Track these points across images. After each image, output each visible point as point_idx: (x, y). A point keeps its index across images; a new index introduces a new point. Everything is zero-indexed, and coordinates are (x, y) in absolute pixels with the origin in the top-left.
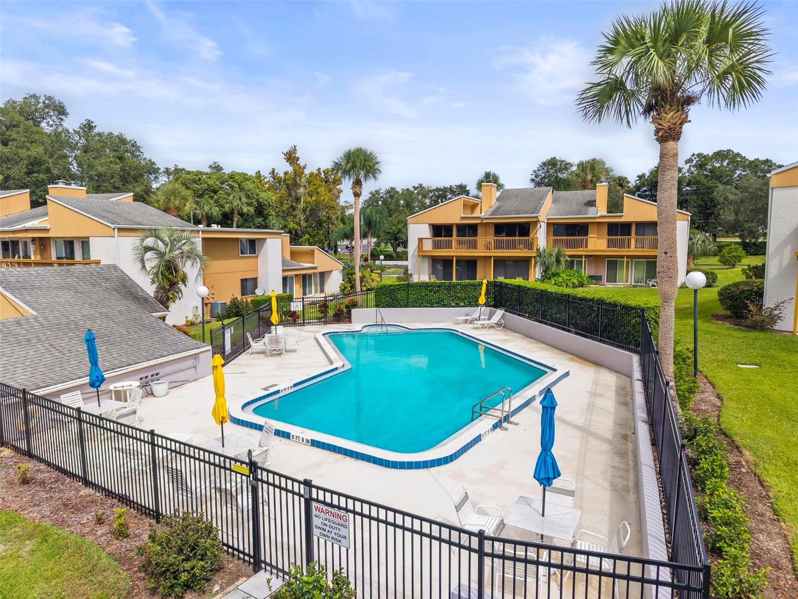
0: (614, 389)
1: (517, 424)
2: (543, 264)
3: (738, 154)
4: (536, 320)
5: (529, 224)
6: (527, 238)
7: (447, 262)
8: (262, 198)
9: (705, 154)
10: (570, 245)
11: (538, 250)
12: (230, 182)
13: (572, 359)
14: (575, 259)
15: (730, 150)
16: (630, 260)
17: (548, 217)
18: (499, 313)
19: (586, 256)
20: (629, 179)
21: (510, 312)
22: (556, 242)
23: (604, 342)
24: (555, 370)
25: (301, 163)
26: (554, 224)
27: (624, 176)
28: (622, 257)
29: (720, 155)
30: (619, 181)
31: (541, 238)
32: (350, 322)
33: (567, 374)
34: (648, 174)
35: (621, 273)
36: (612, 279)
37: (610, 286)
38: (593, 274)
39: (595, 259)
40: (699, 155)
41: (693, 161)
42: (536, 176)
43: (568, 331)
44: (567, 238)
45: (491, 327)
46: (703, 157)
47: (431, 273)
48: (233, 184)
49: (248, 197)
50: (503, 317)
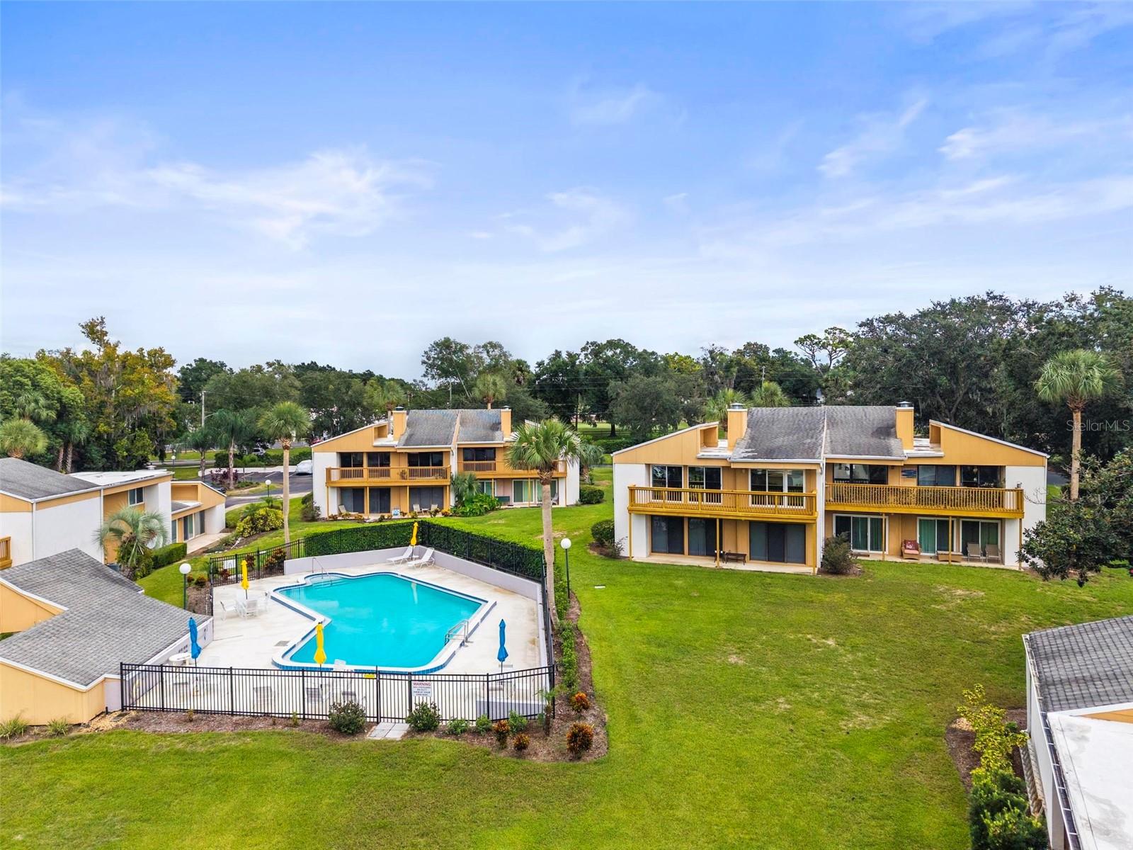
0: (526, 611)
1: (472, 642)
2: (456, 490)
3: (628, 344)
4: (464, 558)
5: (441, 453)
6: (440, 467)
7: (358, 492)
8: (67, 397)
9: (599, 342)
10: (479, 468)
11: (451, 478)
12: (18, 378)
13: (496, 590)
14: (485, 481)
15: (620, 340)
16: (533, 480)
17: (459, 443)
18: (430, 551)
19: (495, 479)
20: (529, 363)
21: (439, 550)
22: (466, 468)
23: (518, 575)
24: (487, 602)
25: (111, 339)
26: (464, 449)
27: (523, 359)
28: (527, 478)
29: (612, 344)
30: (519, 365)
31: (453, 464)
32: (283, 573)
33: (495, 604)
34: (546, 362)
35: (526, 493)
36: (519, 498)
37: (517, 505)
38: (501, 495)
39: (503, 481)
40: (593, 344)
41: (588, 349)
42: (428, 358)
43: (491, 567)
44: (477, 462)
45: (425, 565)
46: (597, 346)
47: (339, 504)
48: (22, 380)
49: (47, 397)
50: (433, 555)
